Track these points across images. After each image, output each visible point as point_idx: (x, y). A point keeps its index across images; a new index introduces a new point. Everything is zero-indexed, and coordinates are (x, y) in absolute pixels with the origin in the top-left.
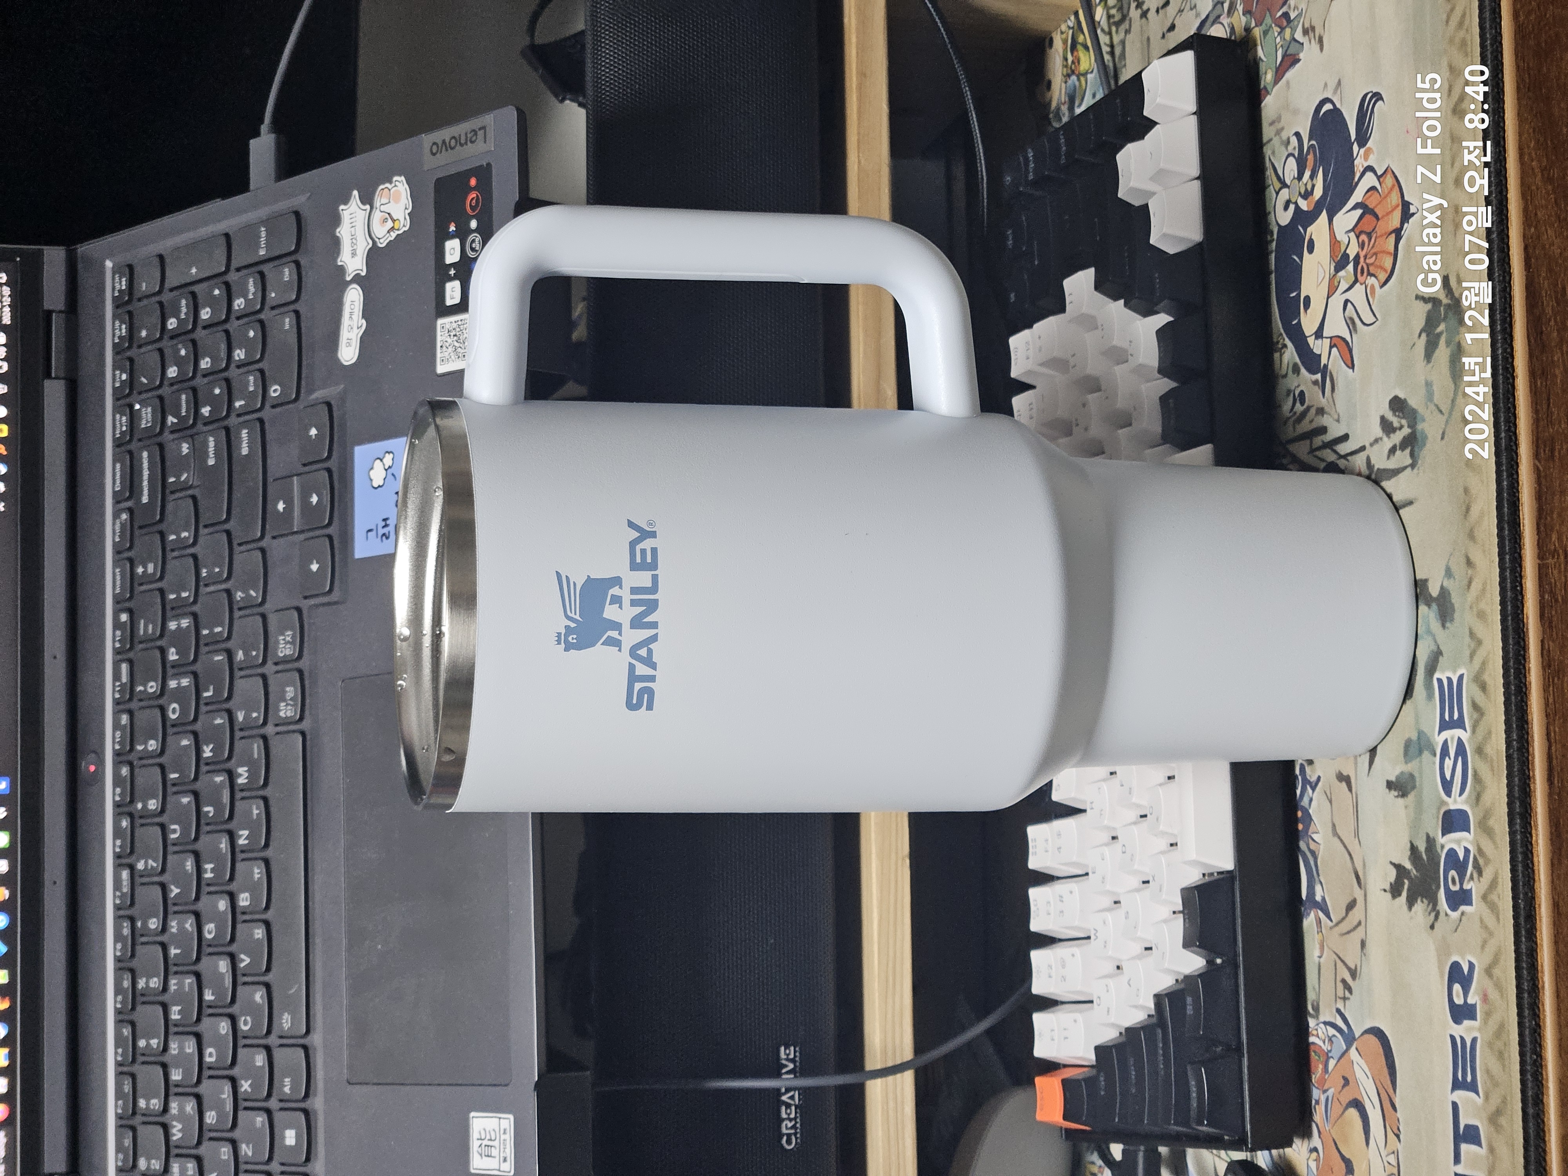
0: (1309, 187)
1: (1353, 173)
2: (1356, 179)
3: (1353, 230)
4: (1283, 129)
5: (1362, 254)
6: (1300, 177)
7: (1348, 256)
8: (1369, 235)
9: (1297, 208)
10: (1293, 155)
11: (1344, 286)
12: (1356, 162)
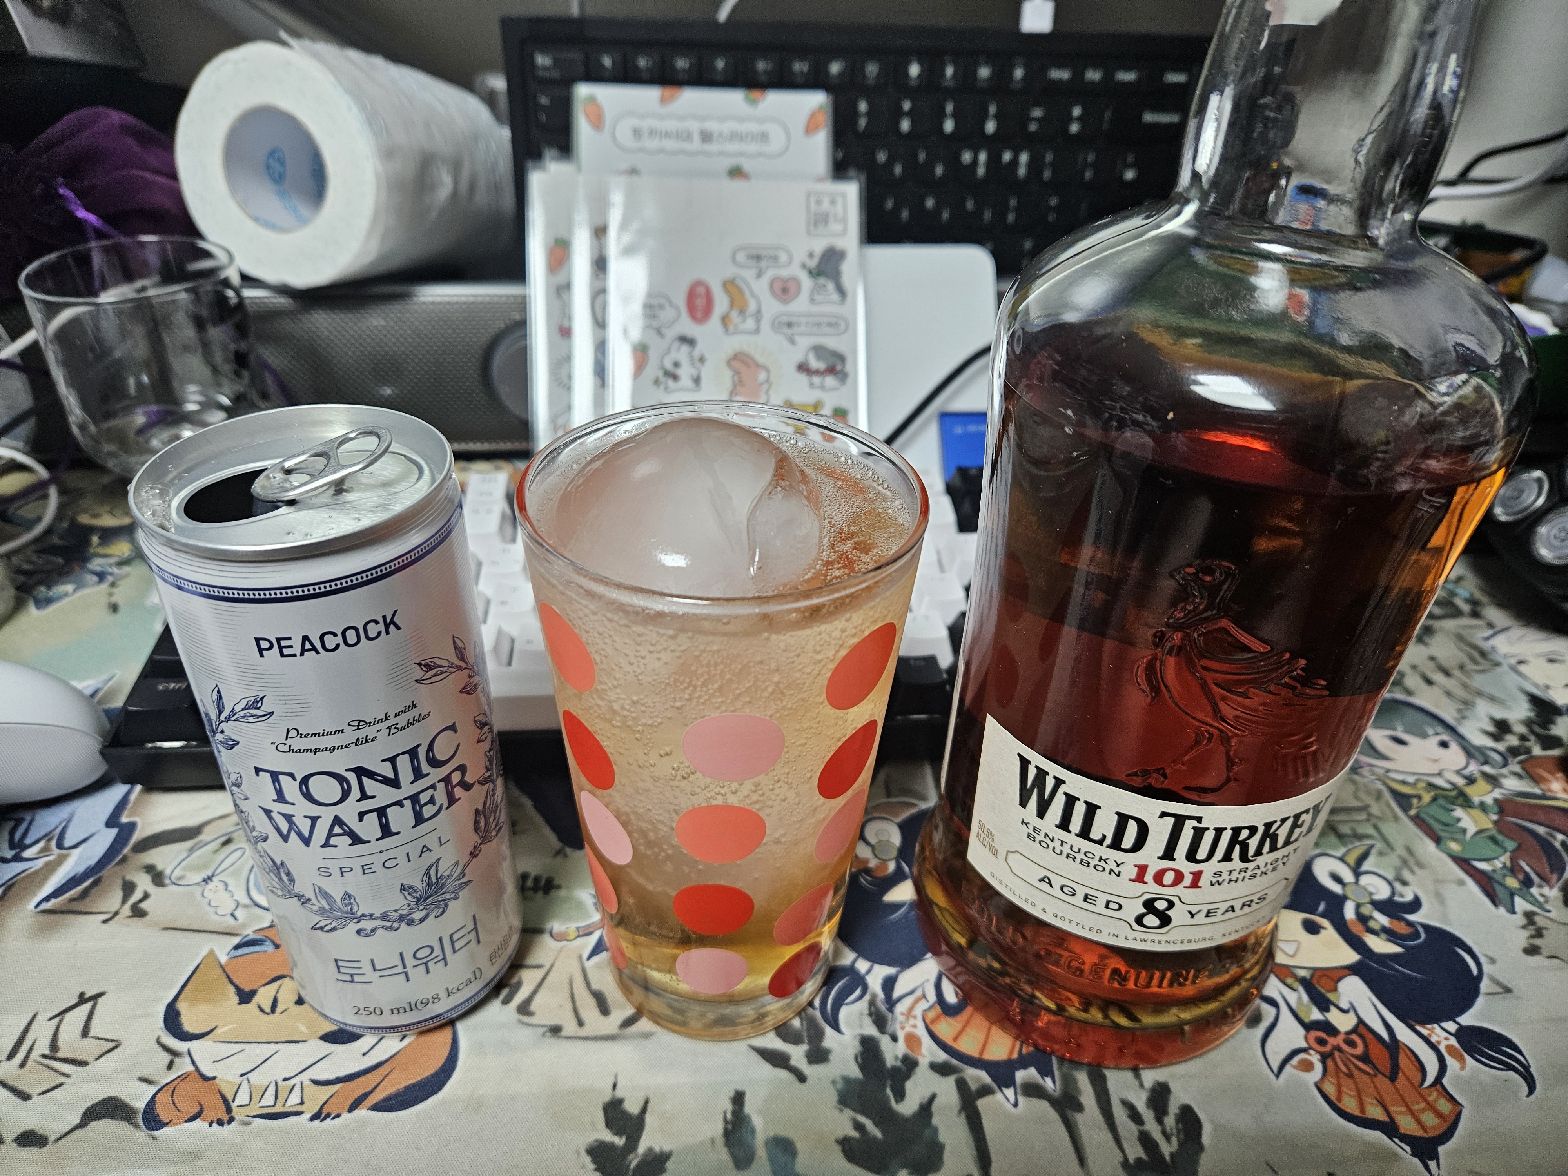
0: (1372, 924)
1: (1423, 1023)
2: (1418, 1028)
3: (1361, 1022)
4: (1413, 872)
5: (1339, 1041)
6: (1379, 906)
7: (1328, 1010)
8: (1365, 1058)
9: (1343, 899)
10: (1393, 893)
11: (1292, 997)
12: (1436, 1026)
